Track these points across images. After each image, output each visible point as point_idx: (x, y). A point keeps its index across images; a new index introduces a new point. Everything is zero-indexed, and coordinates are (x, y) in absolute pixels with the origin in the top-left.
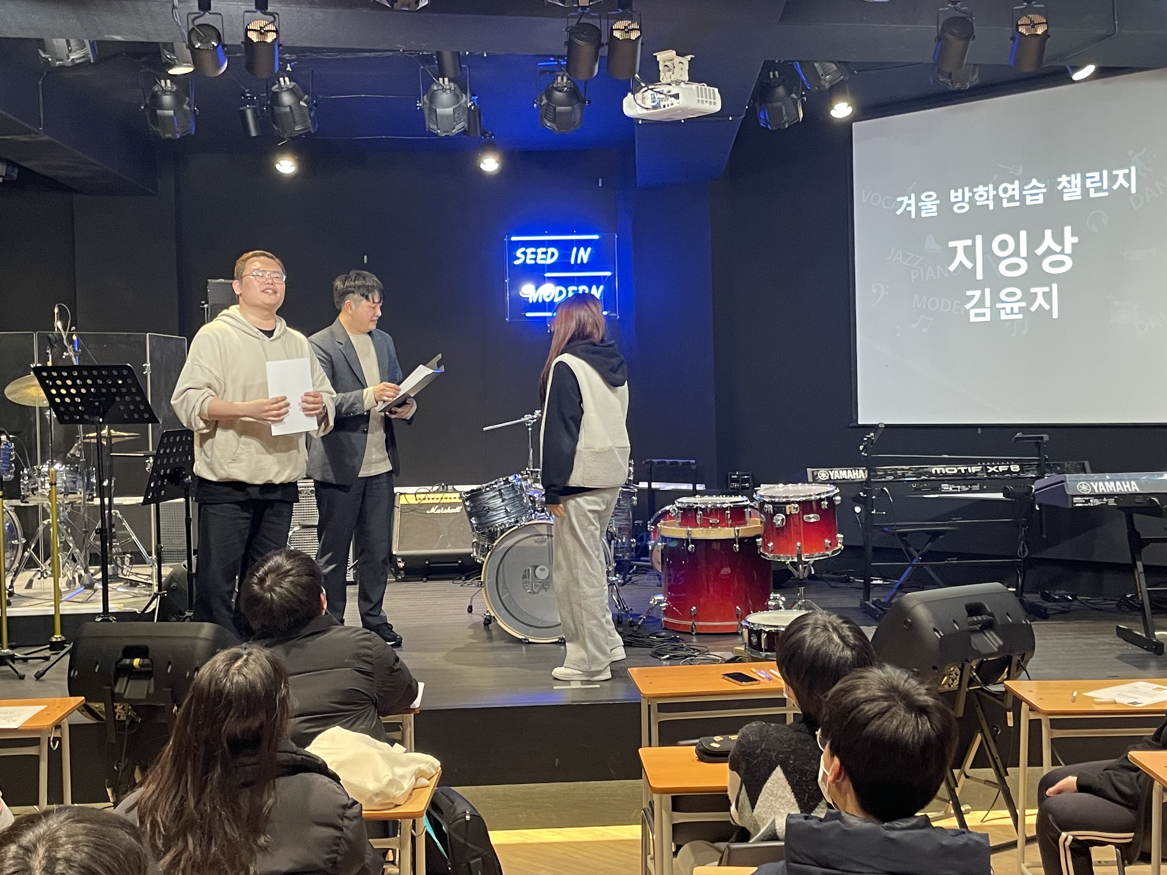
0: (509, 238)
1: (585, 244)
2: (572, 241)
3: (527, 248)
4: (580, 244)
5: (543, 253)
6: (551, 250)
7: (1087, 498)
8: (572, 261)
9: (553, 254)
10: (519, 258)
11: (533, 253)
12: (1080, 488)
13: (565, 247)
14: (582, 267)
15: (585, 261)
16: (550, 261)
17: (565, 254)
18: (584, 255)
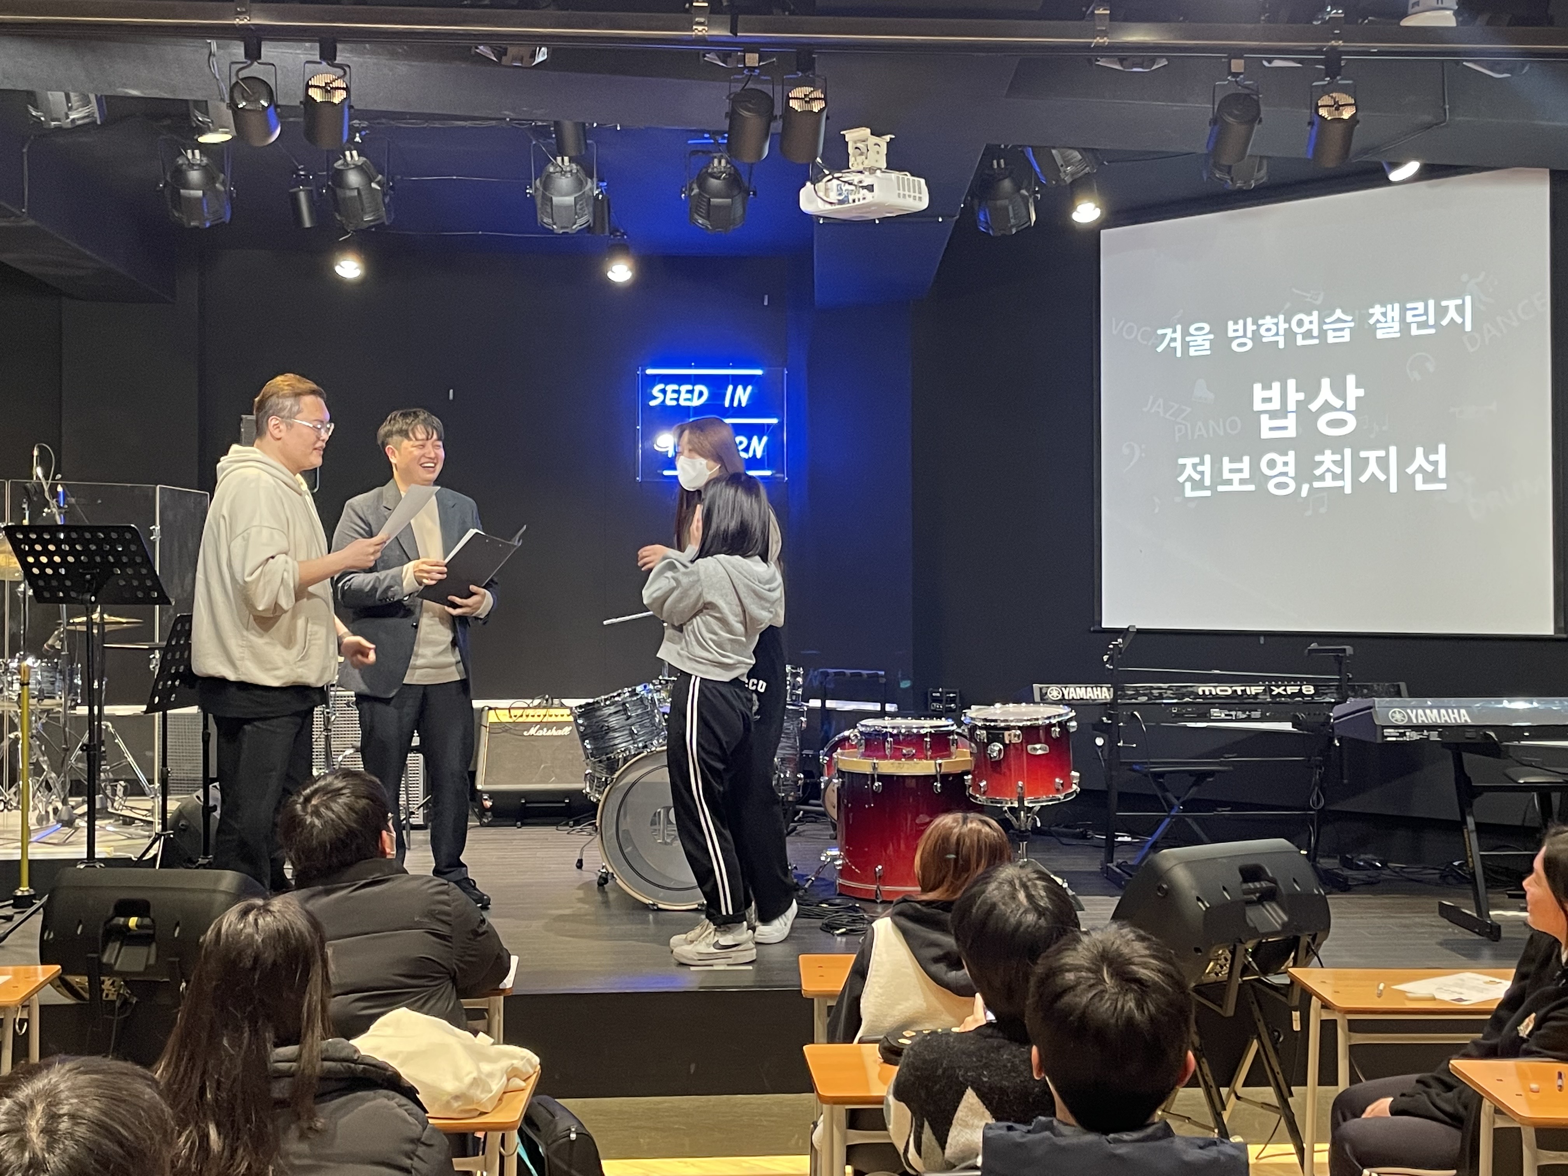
0: (643, 370)
1: (745, 381)
2: (727, 376)
3: (666, 384)
4: (737, 380)
5: (688, 392)
6: (699, 388)
7: (1402, 731)
8: (727, 404)
9: (701, 394)
10: (655, 398)
11: (674, 391)
12: (1393, 717)
13: (717, 385)
14: (739, 411)
15: (744, 404)
16: (696, 402)
17: (717, 394)
18: (743, 395)
